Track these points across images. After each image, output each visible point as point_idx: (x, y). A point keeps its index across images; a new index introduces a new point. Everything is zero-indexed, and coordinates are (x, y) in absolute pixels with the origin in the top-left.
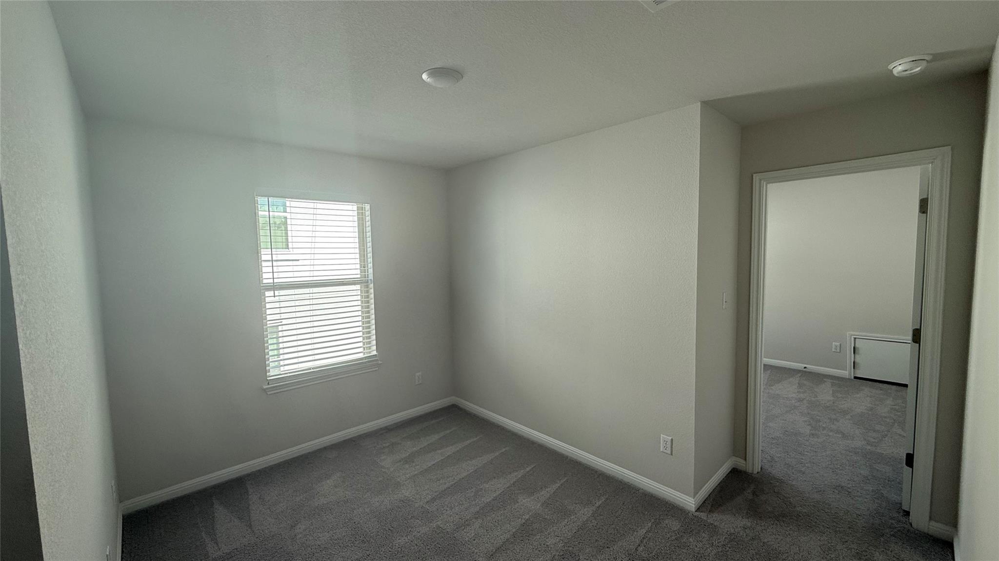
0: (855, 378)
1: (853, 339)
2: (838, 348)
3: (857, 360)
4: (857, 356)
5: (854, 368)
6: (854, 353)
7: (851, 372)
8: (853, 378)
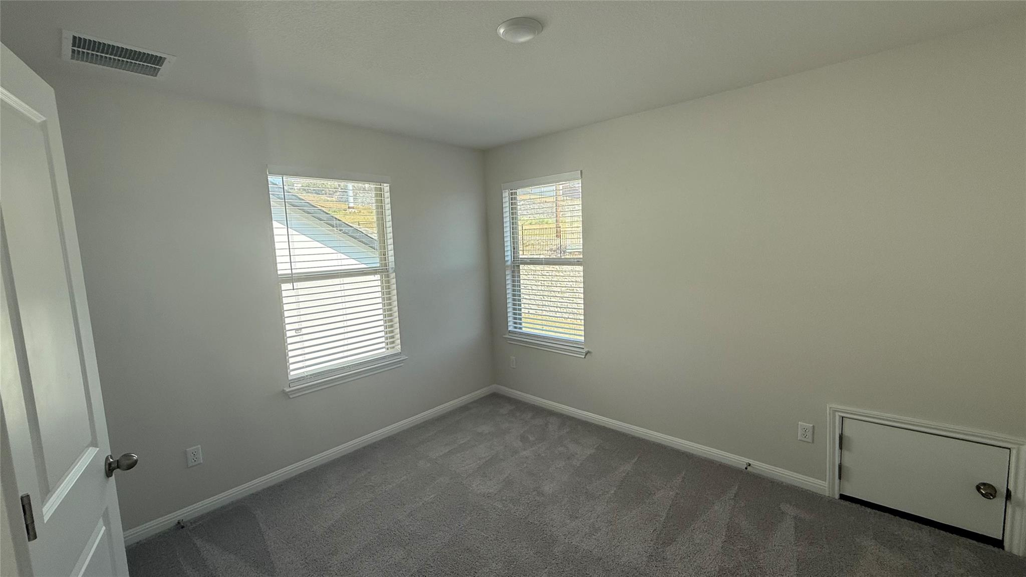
0: (842, 497)
1: (837, 418)
2: (809, 434)
3: (847, 462)
4: (845, 453)
5: (840, 478)
6: (841, 448)
7: (834, 484)
8: (837, 496)
